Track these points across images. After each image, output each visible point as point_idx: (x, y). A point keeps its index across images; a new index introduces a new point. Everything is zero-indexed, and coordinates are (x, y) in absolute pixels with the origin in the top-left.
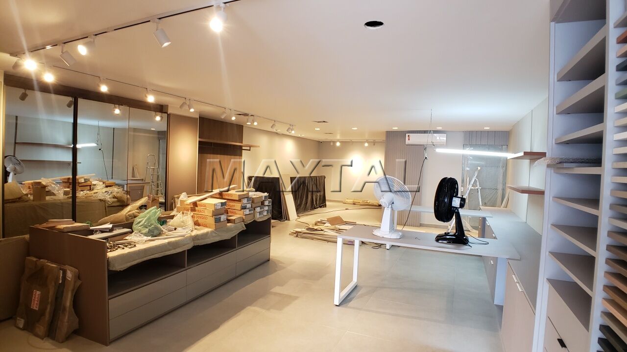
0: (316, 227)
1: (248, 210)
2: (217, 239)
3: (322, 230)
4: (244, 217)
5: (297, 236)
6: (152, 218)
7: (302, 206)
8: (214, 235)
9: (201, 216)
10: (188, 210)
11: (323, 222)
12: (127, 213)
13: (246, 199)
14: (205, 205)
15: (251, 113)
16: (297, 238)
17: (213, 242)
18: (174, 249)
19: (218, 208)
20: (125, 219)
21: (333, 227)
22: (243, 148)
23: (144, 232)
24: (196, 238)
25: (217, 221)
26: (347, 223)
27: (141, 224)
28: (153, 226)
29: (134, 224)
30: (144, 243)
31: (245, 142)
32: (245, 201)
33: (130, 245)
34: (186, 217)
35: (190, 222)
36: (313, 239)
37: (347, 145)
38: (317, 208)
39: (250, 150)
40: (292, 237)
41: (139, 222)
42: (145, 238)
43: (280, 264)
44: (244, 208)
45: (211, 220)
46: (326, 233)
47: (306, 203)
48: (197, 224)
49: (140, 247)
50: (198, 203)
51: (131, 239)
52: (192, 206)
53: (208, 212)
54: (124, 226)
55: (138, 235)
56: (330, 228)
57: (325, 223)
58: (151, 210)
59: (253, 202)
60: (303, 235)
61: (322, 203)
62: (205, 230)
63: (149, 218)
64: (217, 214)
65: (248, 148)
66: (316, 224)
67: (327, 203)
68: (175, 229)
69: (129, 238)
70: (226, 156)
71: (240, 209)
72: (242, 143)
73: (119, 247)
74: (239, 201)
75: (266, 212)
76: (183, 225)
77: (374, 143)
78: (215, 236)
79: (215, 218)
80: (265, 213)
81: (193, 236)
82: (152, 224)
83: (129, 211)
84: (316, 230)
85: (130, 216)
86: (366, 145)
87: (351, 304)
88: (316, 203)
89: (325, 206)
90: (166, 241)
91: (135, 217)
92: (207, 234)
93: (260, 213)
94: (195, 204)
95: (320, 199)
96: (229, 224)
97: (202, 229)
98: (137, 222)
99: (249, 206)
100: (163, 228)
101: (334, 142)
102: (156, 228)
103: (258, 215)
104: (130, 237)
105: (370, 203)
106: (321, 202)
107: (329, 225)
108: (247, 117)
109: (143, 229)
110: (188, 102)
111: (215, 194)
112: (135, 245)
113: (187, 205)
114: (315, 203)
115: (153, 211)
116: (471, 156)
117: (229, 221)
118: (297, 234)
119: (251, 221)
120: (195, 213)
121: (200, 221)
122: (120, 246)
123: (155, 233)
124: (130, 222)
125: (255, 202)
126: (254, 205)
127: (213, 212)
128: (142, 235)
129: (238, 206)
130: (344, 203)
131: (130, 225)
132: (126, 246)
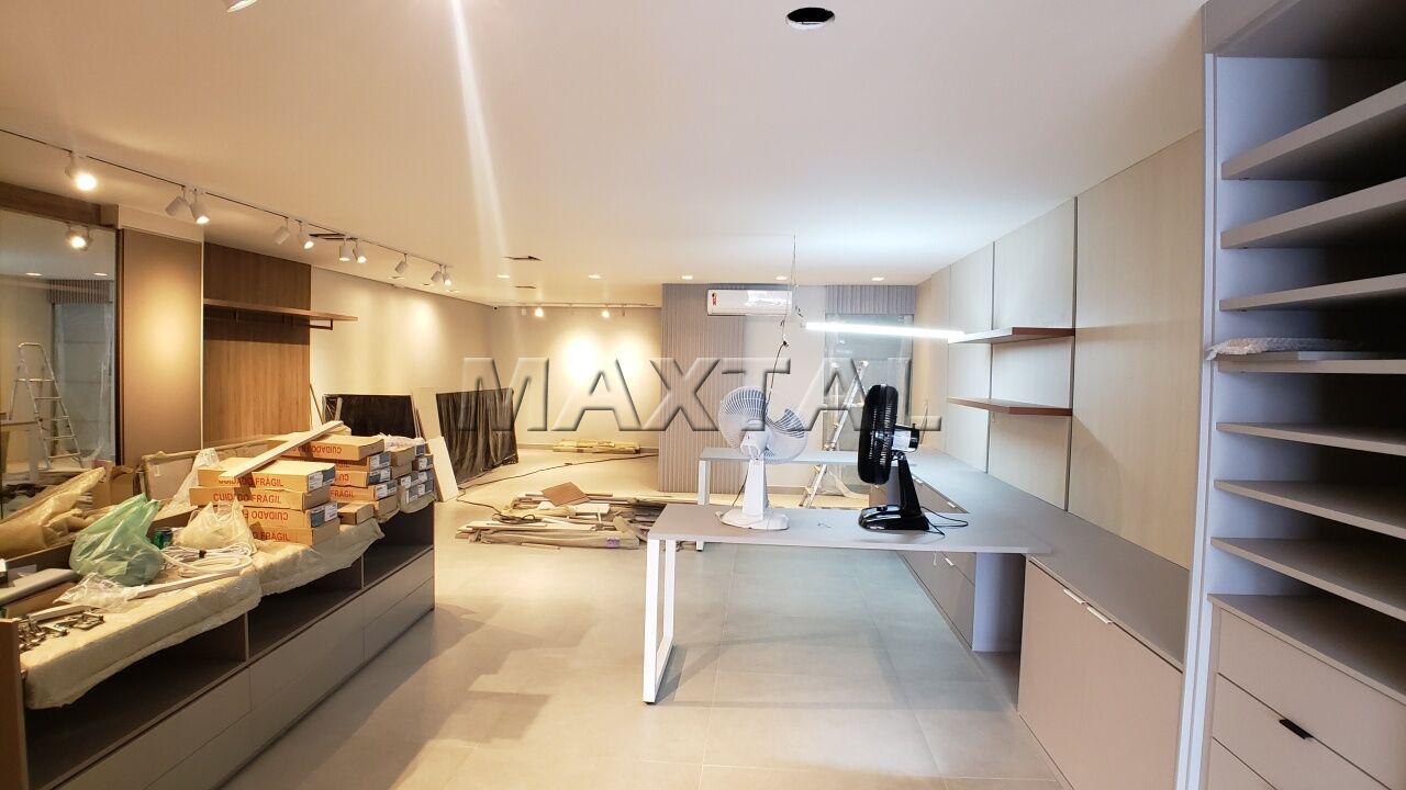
0: (520, 514)
1: (384, 486)
2: (321, 571)
3: (539, 520)
4: (377, 504)
5: (478, 540)
6: (132, 529)
7: (466, 463)
8: (314, 560)
9: (266, 511)
10: (227, 497)
11: (534, 499)
12: (46, 522)
13: (378, 457)
14: (277, 481)
15: (349, 231)
16: (479, 545)
17: (313, 579)
18: (217, 612)
19: (315, 487)
20: (40, 540)
21: (560, 510)
22: (312, 323)
23: (113, 571)
24: (269, 573)
25: (317, 521)
26: (591, 498)
27: (100, 549)
28: (139, 553)
29: (76, 551)
30: (126, 609)
31: (317, 307)
32: (375, 462)
33: (84, 618)
34: (224, 517)
35: (241, 531)
36: (520, 544)
37: (559, 314)
38: (498, 466)
39: (331, 328)
40: (465, 544)
41: (94, 545)
42: (128, 592)
43: (465, 616)
44: (374, 481)
45: (301, 522)
46: (550, 527)
47: (475, 457)
48: (259, 533)
49: (116, 622)
50: (255, 475)
51: (79, 600)
52: (238, 486)
53: (291, 500)
54: (43, 563)
55: (101, 585)
56: (554, 512)
57: (539, 502)
58: (130, 507)
59: (394, 463)
60: (495, 535)
61: (510, 454)
62: (286, 551)
63: (124, 531)
64: (315, 503)
65: (328, 324)
66: (515, 506)
67: (520, 453)
68: (202, 554)
69: (74, 597)
70: (269, 344)
71: (364, 485)
72: (309, 309)
73: (48, 631)
74: (362, 462)
75: (423, 486)
76: (222, 542)
77: (622, 311)
78: (316, 564)
79: (312, 515)
80: (422, 491)
81: (261, 570)
82: (135, 549)
83: (53, 515)
84: (523, 520)
85: (56, 527)
86: (606, 314)
87: (680, 693)
88: (496, 455)
89: (515, 460)
90: (192, 593)
91: (75, 529)
92: (295, 557)
93: (412, 490)
94: (247, 480)
95: (503, 444)
96: (343, 528)
97: (276, 548)
98: (84, 547)
99: (385, 474)
100: (170, 556)
101: (530, 309)
102: (151, 557)
103: (406, 498)
104: (77, 595)
105: (617, 448)
106: (506, 450)
107: (549, 505)
108: (340, 243)
109: (109, 563)
110: (190, 198)
111: (293, 449)
112: (101, 619)
113: (227, 482)
114: (492, 454)
115: (135, 509)
116: (841, 336)
117: (342, 518)
118: (478, 534)
119: (393, 514)
120: (249, 503)
121: (266, 525)
122: (49, 625)
123: (146, 574)
124: (57, 546)
125: (399, 463)
126: (397, 472)
127: (305, 497)
128: (115, 585)
129: (358, 476)
130: (555, 450)
131: (61, 558)
132: (71, 625)
